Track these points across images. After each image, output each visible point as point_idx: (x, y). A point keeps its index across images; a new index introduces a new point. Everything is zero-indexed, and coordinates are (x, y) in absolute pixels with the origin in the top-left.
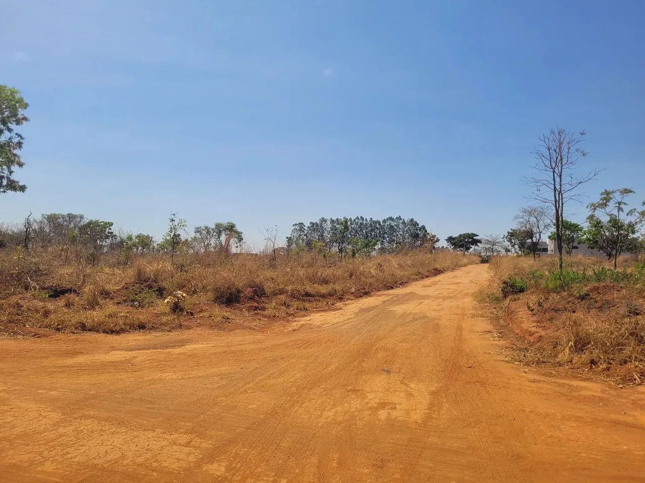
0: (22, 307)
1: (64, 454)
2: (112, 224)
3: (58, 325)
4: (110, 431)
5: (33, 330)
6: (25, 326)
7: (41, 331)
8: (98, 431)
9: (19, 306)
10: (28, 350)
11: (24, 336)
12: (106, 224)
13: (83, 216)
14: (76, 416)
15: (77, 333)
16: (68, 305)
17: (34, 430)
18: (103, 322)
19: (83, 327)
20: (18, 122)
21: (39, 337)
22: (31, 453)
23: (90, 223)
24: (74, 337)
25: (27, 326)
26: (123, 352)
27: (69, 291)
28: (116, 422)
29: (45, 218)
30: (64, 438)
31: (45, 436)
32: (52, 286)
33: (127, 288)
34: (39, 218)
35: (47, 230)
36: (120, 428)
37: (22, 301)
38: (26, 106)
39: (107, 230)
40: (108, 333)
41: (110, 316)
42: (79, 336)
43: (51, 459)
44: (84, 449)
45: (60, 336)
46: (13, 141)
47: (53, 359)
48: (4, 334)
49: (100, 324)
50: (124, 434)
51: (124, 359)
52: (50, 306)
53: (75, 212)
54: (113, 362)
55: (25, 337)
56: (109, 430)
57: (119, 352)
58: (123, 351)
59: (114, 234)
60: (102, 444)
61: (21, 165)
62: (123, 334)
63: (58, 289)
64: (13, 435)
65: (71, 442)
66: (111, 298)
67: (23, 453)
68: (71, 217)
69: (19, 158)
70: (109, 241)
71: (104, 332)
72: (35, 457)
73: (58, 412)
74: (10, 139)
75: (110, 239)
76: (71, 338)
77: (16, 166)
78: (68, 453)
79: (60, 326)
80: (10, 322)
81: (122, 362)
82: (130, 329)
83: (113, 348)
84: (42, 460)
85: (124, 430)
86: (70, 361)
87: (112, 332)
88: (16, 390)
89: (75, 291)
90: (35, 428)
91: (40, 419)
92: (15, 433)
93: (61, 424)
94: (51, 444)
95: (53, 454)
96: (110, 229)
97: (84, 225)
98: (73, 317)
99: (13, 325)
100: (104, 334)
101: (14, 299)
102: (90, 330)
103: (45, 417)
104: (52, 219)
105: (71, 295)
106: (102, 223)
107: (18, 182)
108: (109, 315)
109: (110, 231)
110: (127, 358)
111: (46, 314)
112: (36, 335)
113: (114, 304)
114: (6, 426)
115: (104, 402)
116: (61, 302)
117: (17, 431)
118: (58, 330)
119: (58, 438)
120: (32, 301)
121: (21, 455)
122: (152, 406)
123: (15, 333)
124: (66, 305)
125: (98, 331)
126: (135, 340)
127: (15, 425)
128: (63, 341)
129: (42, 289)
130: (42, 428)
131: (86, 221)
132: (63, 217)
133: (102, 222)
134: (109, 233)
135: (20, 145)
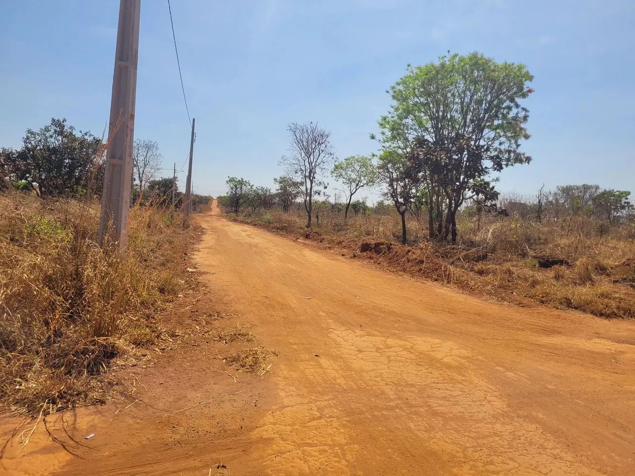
0: (514, 274)
1: (488, 462)
2: (629, 193)
3: (543, 297)
4: (552, 451)
5: (518, 298)
6: (512, 293)
7: (525, 301)
8: (537, 446)
9: (510, 272)
10: (507, 319)
11: (510, 302)
12: (622, 193)
13: (598, 186)
14: (521, 413)
15: (561, 309)
16: (557, 277)
17: (472, 414)
18: (591, 302)
19: (568, 304)
20: (524, 96)
21: (522, 306)
22: (456, 444)
23: (604, 193)
24: (556, 312)
25: (514, 293)
26: (610, 343)
27: (561, 262)
28: (565, 440)
29: (559, 189)
30: (497, 439)
31: (479, 427)
32: (544, 256)
33: (628, 265)
34: (554, 190)
35: (562, 201)
36: (566, 453)
37: (515, 268)
38: (531, 78)
39: (624, 200)
40: (596, 315)
41: (603, 295)
42: (563, 314)
43: (471, 463)
44: (512, 464)
45: (542, 309)
46: (519, 115)
47: (529, 333)
48: (493, 298)
49: (589, 303)
50: (569, 464)
51: (608, 351)
52: (540, 275)
53: (590, 183)
54: (592, 352)
55: (511, 304)
56: (551, 449)
57: (603, 341)
58: (610, 341)
59: (631, 204)
60: (536, 468)
61: (527, 137)
62: (615, 320)
63: (550, 260)
64: (451, 413)
65: (502, 449)
66: (608, 275)
67: (449, 441)
68: (586, 188)
69: (525, 131)
70: (625, 212)
71: (593, 313)
72: (457, 452)
73: (504, 401)
74: (517, 114)
75: (627, 209)
76: (553, 313)
77: (523, 139)
78: (492, 463)
79: (544, 299)
80: (500, 287)
81: (603, 354)
82: (624, 314)
83: (598, 335)
84: (462, 459)
85: (571, 459)
86: (545, 340)
87: (601, 315)
88: (477, 360)
89: (567, 263)
90: (474, 413)
91: (484, 403)
92: (455, 411)
93: (502, 419)
94: (480, 441)
95: (477, 455)
96: (627, 199)
97: (598, 195)
98: (560, 290)
99: (502, 290)
100: (591, 316)
101: (507, 265)
102: (576, 308)
103: (489, 402)
104: (567, 191)
105: (563, 267)
106: (617, 193)
107: (524, 154)
108: (601, 294)
109: (627, 201)
110: (612, 351)
111: (534, 283)
112: (520, 304)
113: (610, 281)
114: (451, 399)
115: (561, 406)
116: (550, 273)
117: (457, 409)
118: (542, 302)
119: (490, 436)
120: (524, 269)
121: (447, 442)
122: (623, 434)
123: (503, 299)
124: (556, 277)
125: (584, 311)
126: (629, 330)
127: (458, 401)
128: (545, 316)
129: (534, 258)
130: (481, 416)
131: (600, 191)
132: (578, 188)
133: (617, 191)
134: (625, 203)
135: (525, 118)
